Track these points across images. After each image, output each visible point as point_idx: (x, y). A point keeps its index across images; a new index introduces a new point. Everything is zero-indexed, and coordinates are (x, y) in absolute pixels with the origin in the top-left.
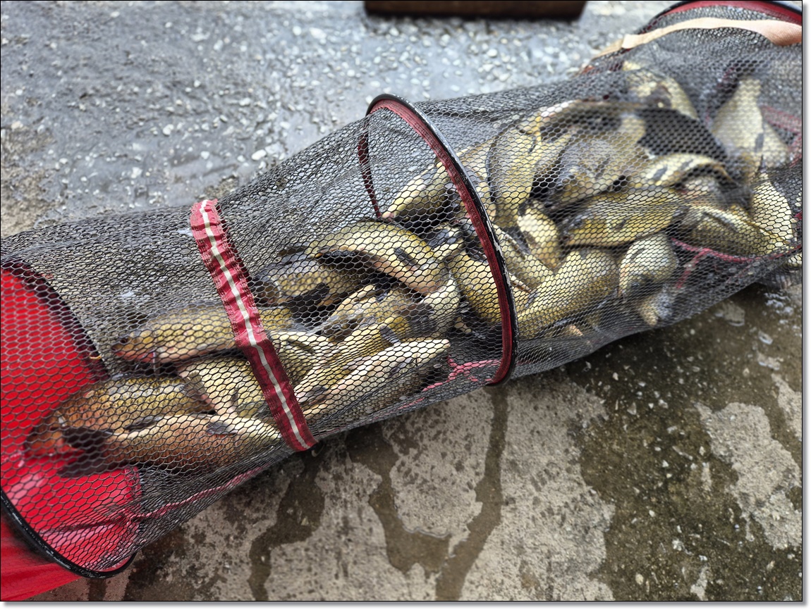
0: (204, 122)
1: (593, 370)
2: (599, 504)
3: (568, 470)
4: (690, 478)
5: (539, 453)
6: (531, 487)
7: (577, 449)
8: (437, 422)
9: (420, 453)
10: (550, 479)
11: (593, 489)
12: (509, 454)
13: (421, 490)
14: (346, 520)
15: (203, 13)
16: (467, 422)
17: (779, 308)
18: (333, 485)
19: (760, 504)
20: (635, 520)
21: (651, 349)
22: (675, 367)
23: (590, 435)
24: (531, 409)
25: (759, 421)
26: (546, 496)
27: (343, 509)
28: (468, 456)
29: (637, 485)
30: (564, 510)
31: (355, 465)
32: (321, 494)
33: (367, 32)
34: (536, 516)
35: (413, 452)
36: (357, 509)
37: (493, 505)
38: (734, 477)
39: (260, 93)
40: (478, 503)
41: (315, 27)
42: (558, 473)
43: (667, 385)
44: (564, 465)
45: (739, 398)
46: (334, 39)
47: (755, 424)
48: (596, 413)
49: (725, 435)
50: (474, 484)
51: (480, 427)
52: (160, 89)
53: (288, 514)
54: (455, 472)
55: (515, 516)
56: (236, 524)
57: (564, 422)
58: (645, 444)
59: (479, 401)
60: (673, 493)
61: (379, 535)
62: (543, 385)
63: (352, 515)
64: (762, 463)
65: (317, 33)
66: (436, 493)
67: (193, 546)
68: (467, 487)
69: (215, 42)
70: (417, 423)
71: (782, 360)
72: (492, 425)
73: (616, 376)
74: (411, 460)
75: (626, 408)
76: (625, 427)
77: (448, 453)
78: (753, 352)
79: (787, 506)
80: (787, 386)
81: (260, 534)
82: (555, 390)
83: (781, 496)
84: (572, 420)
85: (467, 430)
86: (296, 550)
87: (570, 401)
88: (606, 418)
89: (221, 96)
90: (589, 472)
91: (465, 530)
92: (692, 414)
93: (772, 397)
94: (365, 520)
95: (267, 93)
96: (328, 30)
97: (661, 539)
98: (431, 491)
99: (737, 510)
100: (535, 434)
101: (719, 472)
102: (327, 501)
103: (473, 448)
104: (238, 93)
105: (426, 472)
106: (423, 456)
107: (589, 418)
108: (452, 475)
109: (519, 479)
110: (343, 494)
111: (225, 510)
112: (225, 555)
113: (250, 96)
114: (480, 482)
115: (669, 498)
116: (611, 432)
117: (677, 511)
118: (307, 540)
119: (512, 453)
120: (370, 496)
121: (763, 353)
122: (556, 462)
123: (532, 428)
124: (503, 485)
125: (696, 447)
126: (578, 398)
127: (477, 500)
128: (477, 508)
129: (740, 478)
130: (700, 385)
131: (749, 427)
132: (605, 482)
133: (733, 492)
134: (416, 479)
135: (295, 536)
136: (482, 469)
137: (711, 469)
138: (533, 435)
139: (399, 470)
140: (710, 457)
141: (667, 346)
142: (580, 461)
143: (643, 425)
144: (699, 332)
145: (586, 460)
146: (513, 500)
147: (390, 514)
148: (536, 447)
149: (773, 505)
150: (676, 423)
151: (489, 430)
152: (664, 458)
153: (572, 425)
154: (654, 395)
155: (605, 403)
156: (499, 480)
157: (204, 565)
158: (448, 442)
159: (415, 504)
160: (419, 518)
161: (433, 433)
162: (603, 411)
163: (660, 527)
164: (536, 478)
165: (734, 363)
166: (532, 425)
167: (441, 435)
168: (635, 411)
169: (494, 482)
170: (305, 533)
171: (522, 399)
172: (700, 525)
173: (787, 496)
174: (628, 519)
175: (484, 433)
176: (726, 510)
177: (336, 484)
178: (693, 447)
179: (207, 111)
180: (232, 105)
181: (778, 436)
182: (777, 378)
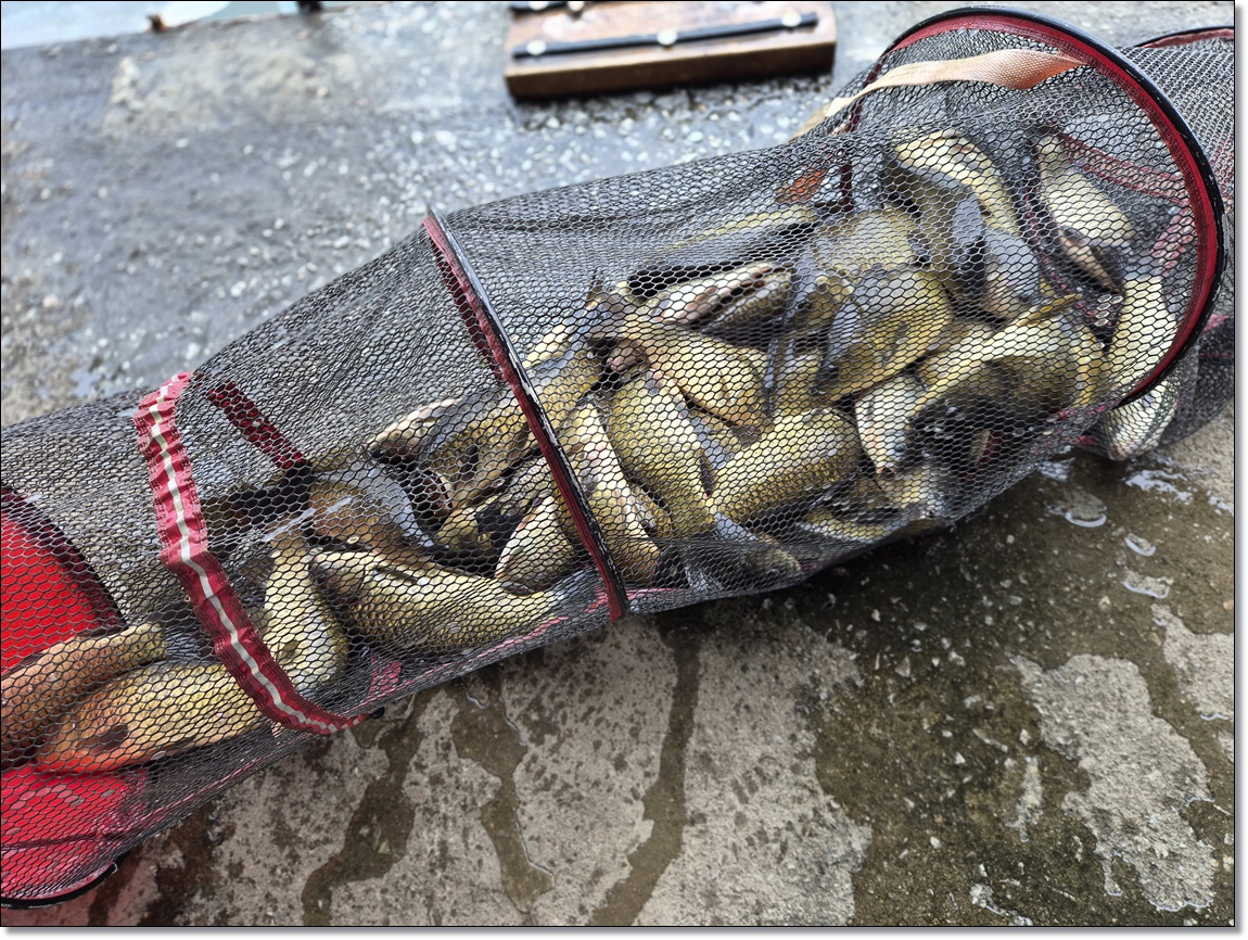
0: (285, 275)
1: (839, 605)
2: (846, 826)
3: (795, 769)
4: (1004, 783)
5: (747, 742)
6: (732, 796)
7: (810, 735)
8: (588, 693)
9: (561, 741)
10: (763, 784)
11: (835, 800)
12: (699, 743)
13: (559, 801)
14: (444, 845)
15: (294, 130)
16: (634, 692)
17: (1165, 494)
18: (428, 792)
19: (1130, 828)
20: (906, 852)
21: (937, 568)
22: (980, 598)
23: (832, 711)
24: (737, 669)
25: (1129, 686)
26: (756, 811)
27: (442, 828)
28: (634, 747)
29: (910, 795)
30: (785, 834)
31: (463, 761)
32: (410, 806)
33: (516, 128)
34: (738, 844)
35: (550, 740)
36: (461, 830)
37: (670, 825)
38: (1083, 782)
39: (362, 228)
40: (647, 822)
41: (442, 129)
42: (778, 774)
43: (965, 627)
44: (787, 761)
45: (1091, 646)
46: (467, 143)
47: (1121, 691)
48: (843, 675)
49: (1066, 709)
50: (642, 791)
51: (655, 700)
52: (231, 235)
53: (361, 836)
54: (612, 773)
55: (705, 843)
56: (287, 851)
57: (790, 690)
58: (926, 727)
59: (655, 659)
60: (973, 808)
61: (492, 870)
62: (757, 632)
63: (454, 839)
64: (1134, 757)
65: (445, 138)
66: (582, 806)
67: (226, 882)
68: (630, 796)
69: (307, 164)
70: (559, 695)
71: (1170, 582)
72: (674, 697)
73: (876, 616)
74: (546, 754)
75: (893, 667)
76: (891, 697)
77: (604, 741)
78: (1118, 568)
79: (1181, 831)
80: (1181, 625)
81: (319, 865)
82: (777, 640)
83: (1173, 814)
84: (803, 687)
85: (634, 705)
86: (368, 891)
87: (801, 656)
88: (860, 683)
89: (311, 237)
90: (830, 771)
91: (624, 865)
92: (1007, 675)
93: (1153, 644)
94: (472, 847)
95: (372, 226)
96: (459, 132)
97: (950, 886)
98: (576, 802)
99: (1089, 839)
100: (742, 710)
101: (1055, 773)
102: (418, 816)
103: (643, 735)
104: (332, 231)
105: (569, 772)
106: (564, 748)
107: (831, 683)
108: (608, 776)
109: (712, 782)
110: (443, 806)
111: (272, 828)
112: (268, 896)
113: (349, 233)
114: (652, 788)
115: (965, 816)
116: (868, 706)
117: (980, 838)
118: (385, 877)
119: (705, 742)
120: (482, 808)
121: (1136, 570)
122: (775, 756)
123: (736, 701)
124: (687, 792)
125: (1014, 731)
126: (814, 652)
127: (646, 816)
128: (645, 830)
129: (1093, 784)
130: (1021, 627)
131: (1110, 696)
132: (856, 789)
133: (1081, 808)
134: (552, 783)
135: (368, 870)
136: (656, 767)
137: (1041, 768)
138: (738, 712)
139: (528, 770)
140: (1038, 747)
141: (964, 563)
142: (814, 754)
143: (923, 693)
144: (1024, 539)
145: (826, 752)
146: (703, 818)
147: (510, 838)
148: (744, 731)
149: (1156, 830)
150: (978, 690)
151: (668, 707)
152: (956, 749)
153: (803, 695)
154: (941, 644)
155: (857, 660)
156: (682, 785)
157: (239, 910)
158: (603, 724)
159: (549, 822)
160: (555, 844)
161: (583, 709)
162: (854, 672)
163: (950, 865)
164: (740, 782)
165: (1083, 588)
166: (738, 695)
167: (594, 714)
168: (908, 672)
169: (673, 789)
170: (382, 865)
171: (722, 655)
172: (1021, 865)
173: (1183, 817)
174: (893, 852)
175: (661, 710)
176: (1069, 839)
177: (433, 790)
178: (1008, 731)
179: (290, 260)
180: (324, 247)
181: (1164, 710)
182: (1161, 613)
